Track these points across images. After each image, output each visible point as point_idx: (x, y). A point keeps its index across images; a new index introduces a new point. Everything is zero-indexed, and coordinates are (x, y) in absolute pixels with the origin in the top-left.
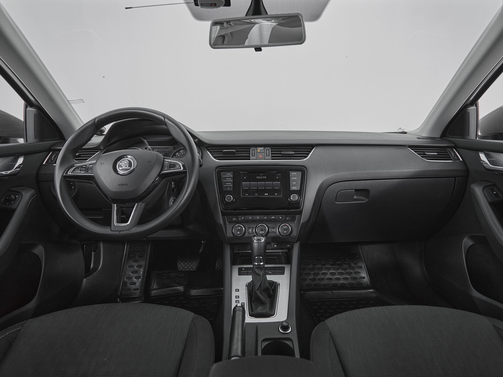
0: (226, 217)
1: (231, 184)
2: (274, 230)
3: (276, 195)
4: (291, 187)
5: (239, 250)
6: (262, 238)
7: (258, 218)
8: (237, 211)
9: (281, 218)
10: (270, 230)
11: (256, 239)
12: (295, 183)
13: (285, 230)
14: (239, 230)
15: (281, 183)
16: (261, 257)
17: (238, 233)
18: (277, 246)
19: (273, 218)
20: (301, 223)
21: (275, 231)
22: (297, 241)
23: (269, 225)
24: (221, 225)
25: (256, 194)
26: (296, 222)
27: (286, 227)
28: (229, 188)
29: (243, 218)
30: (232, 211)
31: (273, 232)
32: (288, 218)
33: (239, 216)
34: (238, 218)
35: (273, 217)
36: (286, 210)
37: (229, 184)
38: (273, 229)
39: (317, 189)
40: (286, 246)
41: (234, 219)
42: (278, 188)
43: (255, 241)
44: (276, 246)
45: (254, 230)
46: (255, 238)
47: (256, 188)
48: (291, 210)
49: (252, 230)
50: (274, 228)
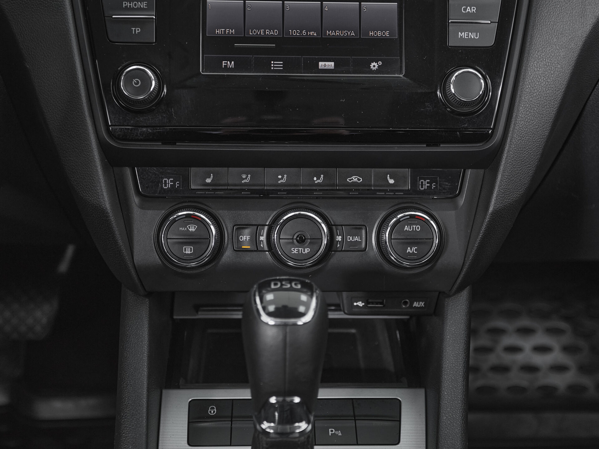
0: (128, 171)
1: (149, 9)
2: (356, 239)
3: (377, 72)
4: (451, 28)
5: (197, 308)
6: (304, 298)
7: (283, 179)
8: (181, 147)
9: (391, 181)
10: (339, 238)
11: (271, 302)
12: (474, 10)
13: (412, 240)
14: (190, 240)
15: (400, 7)
16: (297, 400)
17: (188, 252)
18: (367, 303)
19: (355, 184)
20: (491, 209)
21: (363, 245)
22: (460, 289)
23: (335, 217)
24: (102, 212)
25: (277, 65)
26: (462, 201)
27: (418, 228)
28: (138, 30)
29: (208, 181)
30: (158, 146)
31: (354, 248)
32: (425, 184)
33: (193, 170)
34: (186, 181)
35: (355, 179)
36: (422, 148)
37: (140, 9)
38: (353, 235)
39: (580, 44)
40: (406, 303)
41: (168, 183)
42: (387, 34)
43: (265, 318)
44: (360, 304)
45: (262, 238)
46: (270, 297)
47: (275, 33)
48: (444, 148)
49: (255, 239)
50: (356, 229)
